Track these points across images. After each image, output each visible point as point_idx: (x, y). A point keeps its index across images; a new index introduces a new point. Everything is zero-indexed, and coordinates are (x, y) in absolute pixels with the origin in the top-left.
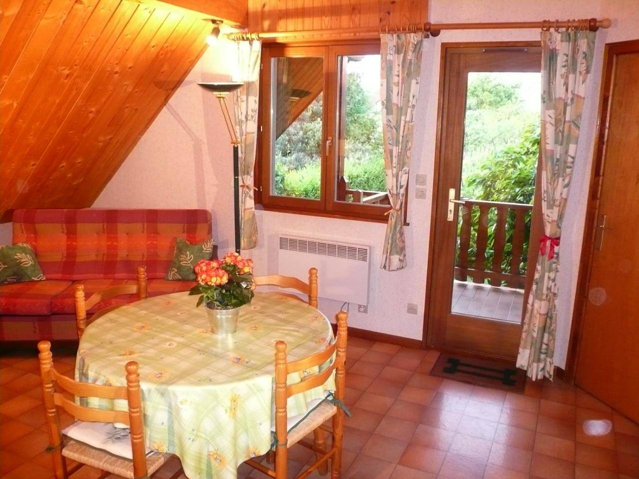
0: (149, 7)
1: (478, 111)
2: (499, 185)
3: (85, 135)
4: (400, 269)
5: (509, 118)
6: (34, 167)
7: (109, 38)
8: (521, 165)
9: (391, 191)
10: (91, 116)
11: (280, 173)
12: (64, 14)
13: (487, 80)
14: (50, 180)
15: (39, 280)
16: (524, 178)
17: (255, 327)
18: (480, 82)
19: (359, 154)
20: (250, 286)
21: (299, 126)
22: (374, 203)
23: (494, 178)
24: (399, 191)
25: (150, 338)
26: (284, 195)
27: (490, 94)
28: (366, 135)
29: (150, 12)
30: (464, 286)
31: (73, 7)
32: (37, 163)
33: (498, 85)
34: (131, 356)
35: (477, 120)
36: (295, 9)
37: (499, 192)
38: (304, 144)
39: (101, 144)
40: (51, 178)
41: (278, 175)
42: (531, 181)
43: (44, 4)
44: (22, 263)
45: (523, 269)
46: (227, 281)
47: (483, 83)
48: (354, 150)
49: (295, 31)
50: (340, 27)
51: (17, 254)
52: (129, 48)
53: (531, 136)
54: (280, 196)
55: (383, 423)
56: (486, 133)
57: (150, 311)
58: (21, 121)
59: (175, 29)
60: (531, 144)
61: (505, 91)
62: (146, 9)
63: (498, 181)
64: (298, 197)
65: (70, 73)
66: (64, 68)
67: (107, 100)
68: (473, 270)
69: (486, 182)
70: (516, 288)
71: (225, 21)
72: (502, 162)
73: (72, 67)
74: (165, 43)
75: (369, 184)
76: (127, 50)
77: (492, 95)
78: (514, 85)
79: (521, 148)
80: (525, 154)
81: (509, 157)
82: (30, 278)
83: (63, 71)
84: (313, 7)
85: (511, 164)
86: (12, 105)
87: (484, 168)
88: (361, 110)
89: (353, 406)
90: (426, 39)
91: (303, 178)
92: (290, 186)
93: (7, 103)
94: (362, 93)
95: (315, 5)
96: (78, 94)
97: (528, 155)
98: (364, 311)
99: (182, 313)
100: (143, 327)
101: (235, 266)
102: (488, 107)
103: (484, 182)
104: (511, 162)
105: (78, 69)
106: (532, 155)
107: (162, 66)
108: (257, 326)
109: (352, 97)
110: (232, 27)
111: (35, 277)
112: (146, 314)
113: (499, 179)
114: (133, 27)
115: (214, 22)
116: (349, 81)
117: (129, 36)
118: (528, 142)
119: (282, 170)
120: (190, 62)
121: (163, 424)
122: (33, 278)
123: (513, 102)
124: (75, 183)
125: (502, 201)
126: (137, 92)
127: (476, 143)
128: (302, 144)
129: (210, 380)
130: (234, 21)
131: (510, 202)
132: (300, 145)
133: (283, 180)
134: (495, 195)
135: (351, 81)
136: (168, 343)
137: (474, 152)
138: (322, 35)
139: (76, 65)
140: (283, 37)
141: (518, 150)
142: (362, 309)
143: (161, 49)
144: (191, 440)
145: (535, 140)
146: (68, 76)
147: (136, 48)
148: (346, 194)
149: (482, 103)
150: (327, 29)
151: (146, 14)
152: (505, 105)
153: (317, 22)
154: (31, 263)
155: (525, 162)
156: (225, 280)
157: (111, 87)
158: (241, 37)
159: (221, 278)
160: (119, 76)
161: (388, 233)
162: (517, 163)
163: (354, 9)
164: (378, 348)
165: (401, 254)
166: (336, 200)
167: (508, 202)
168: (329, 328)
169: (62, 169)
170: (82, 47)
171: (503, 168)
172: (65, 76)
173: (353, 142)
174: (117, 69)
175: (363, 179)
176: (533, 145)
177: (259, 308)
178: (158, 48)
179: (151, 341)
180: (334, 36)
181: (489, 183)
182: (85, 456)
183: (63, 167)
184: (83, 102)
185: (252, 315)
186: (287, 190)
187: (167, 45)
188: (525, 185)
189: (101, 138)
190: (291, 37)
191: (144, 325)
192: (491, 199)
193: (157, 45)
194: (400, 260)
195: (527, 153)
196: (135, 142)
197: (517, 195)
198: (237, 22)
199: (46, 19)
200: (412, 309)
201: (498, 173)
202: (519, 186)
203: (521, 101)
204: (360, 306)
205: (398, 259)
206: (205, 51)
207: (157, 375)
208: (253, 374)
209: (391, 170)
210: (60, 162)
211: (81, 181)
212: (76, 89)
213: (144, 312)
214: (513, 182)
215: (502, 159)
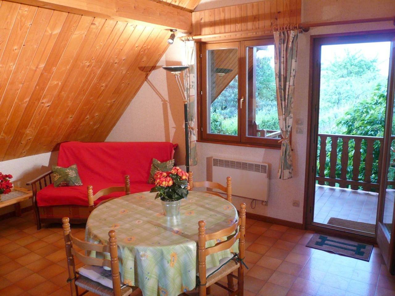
0: (133, 25)
1: (348, 78)
2: (357, 124)
3: (99, 100)
4: (290, 178)
5: (369, 82)
6: (72, 119)
7: (111, 43)
8: (372, 112)
9: (282, 129)
10: (103, 88)
11: (218, 120)
12: (85, 31)
13: (354, 58)
14: (81, 126)
15: (79, 185)
16: (374, 120)
17: (190, 212)
18: (349, 60)
19: (269, 107)
20: (186, 188)
21: (231, 91)
22: (274, 137)
23: (354, 120)
24: (288, 129)
25: (127, 218)
26: (222, 133)
27: (355, 67)
28: (273, 96)
29: (134, 27)
30: (333, 190)
31: (90, 27)
32: (73, 117)
33: (361, 61)
34: (116, 228)
35: (347, 84)
36: (220, 20)
37: (358, 128)
38: (235, 102)
39: (109, 105)
40: (81, 125)
41: (218, 122)
42: (378, 121)
43: (74, 26)
44: (69, 174)
45: (374, 178)
46: (172, 184)
47: (351, 60)
48: (266, 105)
49: (220, 33)
50: (247, 29)
51: (67, 170)
52: (123, 48)
53: (378, 92)
54: (219, 134)
55: (274, 275)
56: (353, 92)
57: (130, 202)
58: (63, 92)
59: (149, 36)
60: (378, 98)
61: (366, 64)
62: (132, 25)
63: (356, 122)
64: (230, 135)
65: (90, 64)
66: (86, 62)
67: (111, 79)
68: (339, 179)
69: (348, 123)
70: (369, 191)
71: (178, 29)
72: (359, 110)
73: (91, 61)
74: (144, 44)
75: (276, 126)
76: (122, 50)
77: (357, 68)
78: (372, 61)
79: (372, 100)
80: (374, 104)
81: (364, 106)
82: (74, 183)
83: (86, 64)
84: (231, 19)
85: (365, 111)
86: (58, 83)
87: (347, 114)
88: (270, 80)
89: (256, 264)
90: (301, 34)
91: (233, 123)
92: (225, 128)
93: (56, 83)
94: (271, 70)
95: (231, 17)
96: (94, 76)
97: (377, 104)
98: (266, 204)
99: (148, 204)
100: (125, 211)
101: (177, 175)
102: (354, 75)
103: (347, 123)
104: (365, 110)
105: (94, 62)
106: (379, 104)
107: (143, 58)
108: (191, 212)
109: (264, 73)
110: (183, 33)
111: (77, 183)
112: (127, 204)
113: (357, 121)
114: (125, 36)
115: (171, 30)
116: (263, 62)
117: (122, 42)
118: (377, 96)
119: (220, 118)
120: (159, 55)
121: (131, 268)
122: (75, 184)
123: (371, 72)
124: (95, 128)
125: (359, 135)
126: (128, 74)
127: (347, 98)
128: (234, 102)
129: (159, 243)
130: (184, 30)
131: (364, 135)
132: (232, 103)
133: (220, 125)
134: (354, 131)
135: (264, 62)
136: (138, 221)
137: (346, 104)
138: (236, 35)
139: (93, 60)
140: (213, 37)
141: (369, 102)
142: (264, 203)
143: (142, 48)
144: (147, 279)
145: (381, 95)
146: (88, 66)
147: (127, 49)
148: (257, 132)
149: (351, 73)
150: (239, 31)
151: (132, 29)
152: (366, 73)
153: (233, 27)
154: (74, 175)
155: (374, 109)
156: (171, 183)
157: (113, 72)
158: (187, 39)
159: (168, 182)
160: (118, 65)
161: (281, 155)
162: (369, 111)
163: (255, 18)
164: (275, 228)
165: (290, 169)
166: (247, 136)
167: (363, 135)
168: (236, 214)
169: (88, 119)
170: (96, 49)
171: (360, 113)
172: (87, 66)
173: (265, 100)
174: (116, 61)
175: (272, 123)
176: (380, 98)
177: (194, 201)
178: (140, 48)
179: (128, 219)
180: (244, 35)
181: (350, 123)
182: (88, 286)
183: (88, 118)
184: (97, 81)
185: (189, 205)
186: (223, 130)
187: (145, 45)
188: (374, 124)
189: (109, 101)
190: (218, 37)
191: (125, 210)
192: (351, 134)
193: (139, 46)
194: (290, 172)
195: (376, 104)
196: (128, 104)
197: (368, 131)
198: (185, 30)
199: (75, 34)
200: (296, 204)
201: (356, 117)
202: (370, 125)
203: (377, 71)
204: (263, 201)
205: (288, 172)
206: (168, 48)
207: (129, 239)
208: (185, 240)
209: (282, 116)
210: (86, 116)
211: (98, 126)
212: (94, 73)
213: (126, 202)
214: (365, 123)
215: (359, 108)
